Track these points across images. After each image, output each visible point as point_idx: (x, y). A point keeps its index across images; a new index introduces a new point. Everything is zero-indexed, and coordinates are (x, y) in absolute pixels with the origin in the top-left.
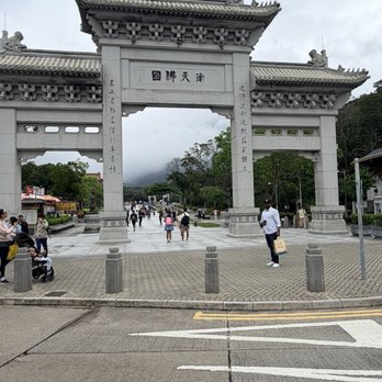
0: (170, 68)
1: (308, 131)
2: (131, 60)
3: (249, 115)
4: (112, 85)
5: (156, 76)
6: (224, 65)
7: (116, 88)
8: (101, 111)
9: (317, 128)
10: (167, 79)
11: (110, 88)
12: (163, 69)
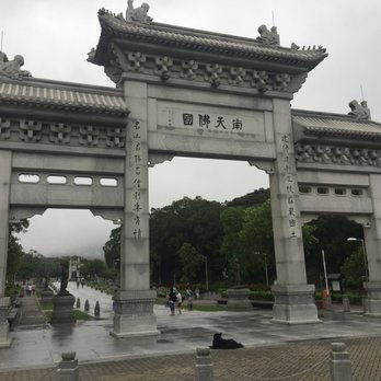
0: (204, 111)
1: (357, 191)
2: (158, 99)
3: (294, 170)
4: (137, 128)
5: (188, 119)
6: (263, 111)
7: (142, 132)
8: (124, 158)
9: (367, 188)
10: (201, 124)
11: (135, 132)
12: (196, 112)
